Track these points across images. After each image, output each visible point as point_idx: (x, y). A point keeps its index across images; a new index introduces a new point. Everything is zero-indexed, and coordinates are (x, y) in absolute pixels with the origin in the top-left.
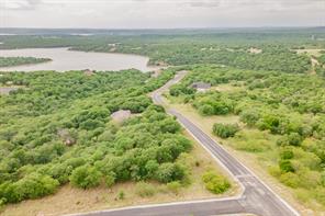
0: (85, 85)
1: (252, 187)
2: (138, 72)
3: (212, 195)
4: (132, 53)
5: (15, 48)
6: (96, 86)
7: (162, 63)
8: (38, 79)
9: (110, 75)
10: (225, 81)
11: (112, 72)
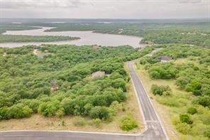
0: (90, 55)
1: (152, 129)
2: (131, 48)
3: (121, 131)
4: (133, 35)
5: (62, 31)
6: (98, 55)
7: (150, 42)
8: (62, 50)
9: (110, 49)
10: (185, 56)
11: (112, 47)
